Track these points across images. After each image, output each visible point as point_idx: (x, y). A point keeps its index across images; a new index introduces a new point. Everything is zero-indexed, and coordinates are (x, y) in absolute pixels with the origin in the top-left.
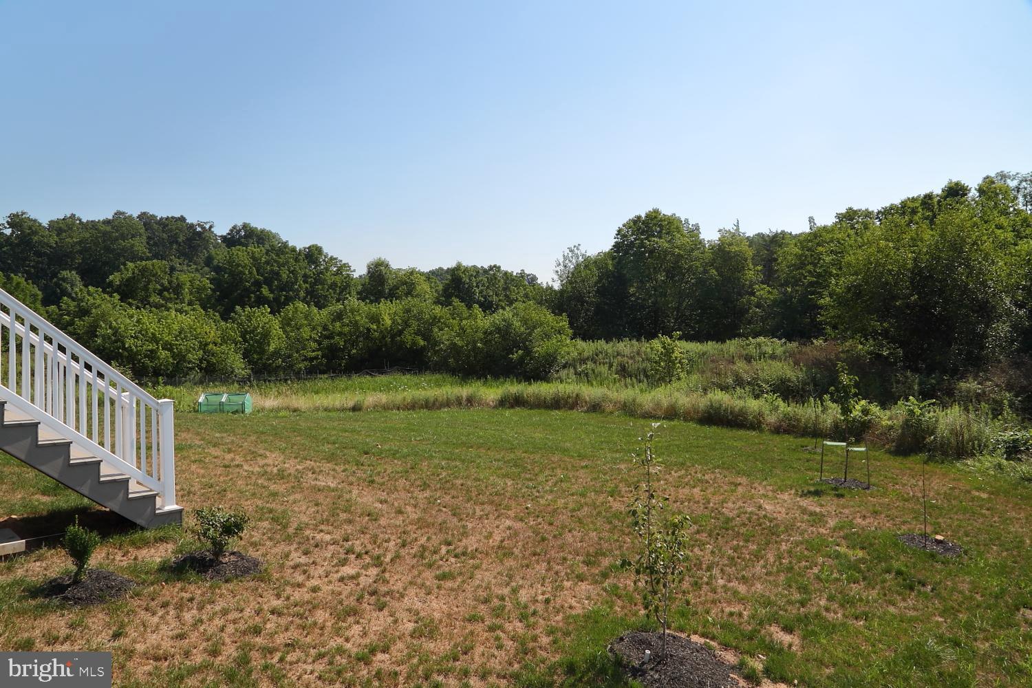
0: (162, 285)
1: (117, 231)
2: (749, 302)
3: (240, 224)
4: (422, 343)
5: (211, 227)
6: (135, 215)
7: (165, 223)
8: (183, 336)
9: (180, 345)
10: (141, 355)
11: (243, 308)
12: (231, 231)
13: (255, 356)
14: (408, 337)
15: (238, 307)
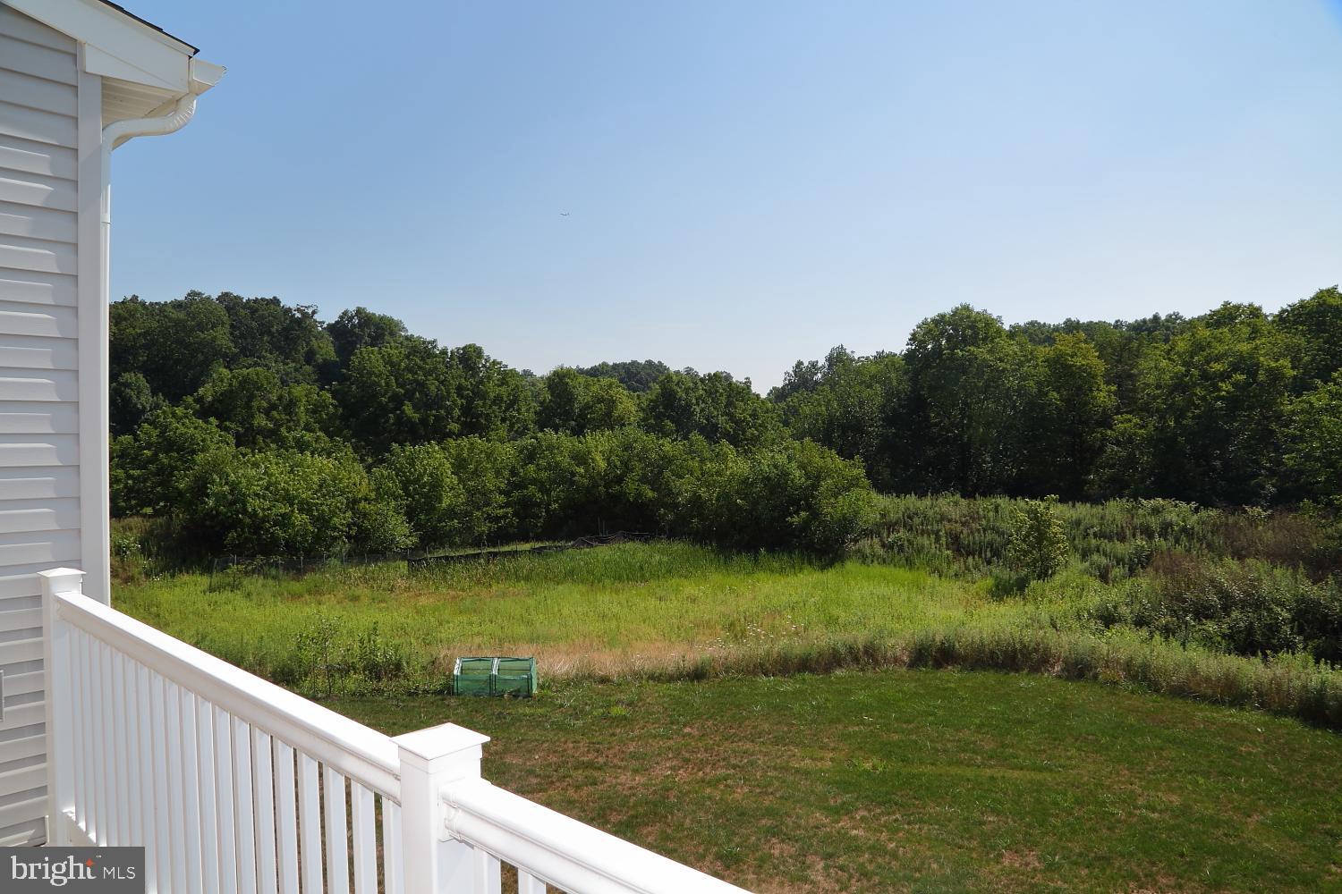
0: (269, 401)
1: (193, 319)
2: (1104, 439)
3: (352, 309)
4: (650, 494)
5: (314, 312)
6: (214, 296)
7: (256, 307)
8: (324, 490)
9: (322, 504)
10: (268, 522)
11: (402, 444)
12: (341, 317)
13: (423, 517)
14: (631, 486)
15: (395, 446)
